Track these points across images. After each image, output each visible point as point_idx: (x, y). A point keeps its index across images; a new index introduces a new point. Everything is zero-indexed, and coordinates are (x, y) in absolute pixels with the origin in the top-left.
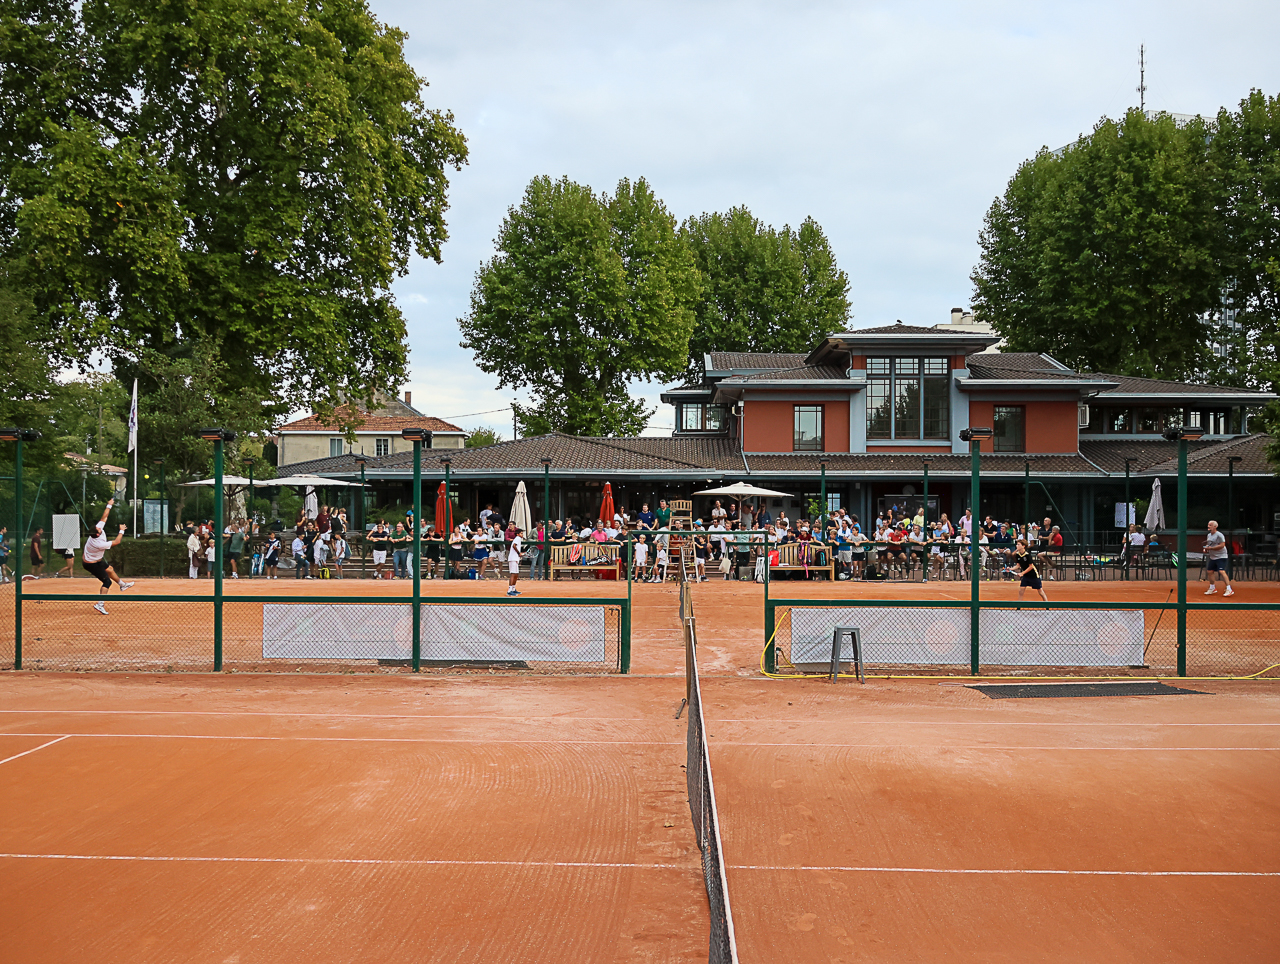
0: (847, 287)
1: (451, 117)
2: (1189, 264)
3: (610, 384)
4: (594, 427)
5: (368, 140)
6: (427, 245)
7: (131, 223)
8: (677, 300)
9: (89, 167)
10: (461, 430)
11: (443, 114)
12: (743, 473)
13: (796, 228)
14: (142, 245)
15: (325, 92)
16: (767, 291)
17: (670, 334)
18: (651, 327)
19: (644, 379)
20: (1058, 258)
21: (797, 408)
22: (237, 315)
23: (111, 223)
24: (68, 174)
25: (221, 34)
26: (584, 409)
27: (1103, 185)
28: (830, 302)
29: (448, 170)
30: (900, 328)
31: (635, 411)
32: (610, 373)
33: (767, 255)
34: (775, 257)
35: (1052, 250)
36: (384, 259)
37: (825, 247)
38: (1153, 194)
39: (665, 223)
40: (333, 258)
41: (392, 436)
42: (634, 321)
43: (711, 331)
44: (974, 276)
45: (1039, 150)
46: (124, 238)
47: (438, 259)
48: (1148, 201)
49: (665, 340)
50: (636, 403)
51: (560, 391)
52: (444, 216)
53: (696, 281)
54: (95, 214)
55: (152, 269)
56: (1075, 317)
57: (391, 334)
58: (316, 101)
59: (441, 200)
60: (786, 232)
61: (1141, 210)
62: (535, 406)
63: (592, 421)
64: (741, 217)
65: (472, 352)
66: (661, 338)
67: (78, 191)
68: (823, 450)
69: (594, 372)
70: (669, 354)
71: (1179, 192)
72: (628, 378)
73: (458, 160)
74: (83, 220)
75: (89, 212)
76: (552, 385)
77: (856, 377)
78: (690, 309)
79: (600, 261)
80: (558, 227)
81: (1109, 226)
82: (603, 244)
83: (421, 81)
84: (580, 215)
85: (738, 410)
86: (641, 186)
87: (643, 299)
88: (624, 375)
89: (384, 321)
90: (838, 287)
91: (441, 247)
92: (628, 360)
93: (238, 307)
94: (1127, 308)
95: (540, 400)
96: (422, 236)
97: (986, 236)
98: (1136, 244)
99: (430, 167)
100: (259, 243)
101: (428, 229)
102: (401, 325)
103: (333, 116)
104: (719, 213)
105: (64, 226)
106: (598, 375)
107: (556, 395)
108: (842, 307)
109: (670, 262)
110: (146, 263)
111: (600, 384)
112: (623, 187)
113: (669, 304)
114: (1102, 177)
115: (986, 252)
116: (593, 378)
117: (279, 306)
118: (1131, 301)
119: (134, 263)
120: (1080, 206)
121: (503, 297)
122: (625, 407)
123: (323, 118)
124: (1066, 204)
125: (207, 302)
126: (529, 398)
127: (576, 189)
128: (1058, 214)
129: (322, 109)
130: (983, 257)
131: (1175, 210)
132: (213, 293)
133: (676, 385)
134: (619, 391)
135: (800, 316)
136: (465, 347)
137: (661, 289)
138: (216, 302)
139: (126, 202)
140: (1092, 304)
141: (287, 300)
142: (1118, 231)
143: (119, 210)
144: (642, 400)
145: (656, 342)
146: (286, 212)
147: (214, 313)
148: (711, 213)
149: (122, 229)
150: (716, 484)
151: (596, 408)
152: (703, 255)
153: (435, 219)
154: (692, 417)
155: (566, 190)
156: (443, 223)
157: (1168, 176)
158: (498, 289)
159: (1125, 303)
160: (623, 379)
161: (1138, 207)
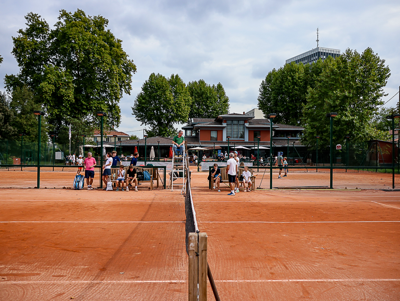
0: (229, 100)
1: (133, 61)
2: (303, 99)
3: (168, 125)
4: (165, 135)
5: (116, 70)
6: (127, 91)
7: (63, 88)
8: (186, 104)
9: (54, 76)
10: (129, 135)
11: (131, 60)
12: (199, 145)
13: (216, 85)
14: (65, 93)
15: (106, 59)
16: (208, 101)
17: (184, 113)
18: (179, 111)
19: (178, 123)
20: (275, 96)
21: (211, 131)
22: (84, 109)
23: (59, 88)
24: (49, 77)
25: (83, 46)
26: (163, 131)
27: (285, 80)
28: (224, 104)
29: (132, 73)
30: (234, 114)
31: (175, 131)
32: (169, 122)
33: (208, 92)
34: (210, 93)
35: (274, 94)
36: (118, 96)
37: (223, 90)
38: (296, 82)
39: (183, 85)
40: (104, 94)
41: (110, 137)
42: (175, 110)
43: (194, 111)
44: (258, 99)
45: (273, 69)
46: (62, 92)
47: (129, 94)
48: (295, 84)
49: (183, 114)
50: (176, 129)
51: (156, 126)
52: (131, 84)
53: (190, 100)
54: (55, 86)
55: (68, 98)
56: (279, 110)
57: (117, 112)
58: (104, 61)
59: (130, 80)
60: (214, 86)
61: (293, 86)
62: (150, 130)
63: (165, 133)
64: (202, 82)
65: (135, 116)
66: (182, 114)
67: (52, 81)
68: (217, 140)
69: (165, 122)
70: (184, 118)
71: (301, 82)
72: (174, 123)
73: (134, 71)
74: (53, 88)
75: (54, 86)
76: (154, 124)
77: (224, 125)
78: (189, 106)
79: (167, 95)
80: (157, 86)
81: (286, 89)
82: (168, 91)
83: (127, 56)
84: (162, 83)
85: (199, 132)
86: (177, 76)
87: (177, 104)
88: (173, 122)
89: (115, 109)
90: (226, 101)
91: (130, 91)
92: (174, 119)
93: (85, 107)
94: (290, 108)
95: (152, 128)
96: (126, 89)
97: (261, 89)
98: (292, 94)
99: (127, 73)
100: (90, 92)
101: (127, 87)
102: (119, 110)
103: (108, 64)
104: (196, 81)
105: (49, 89)
106: (166, 122)
107: (155, 127)
108: (227, 106)
109: (184, 95)
110: (66, 97)
111: (167, 124)
112: (172, 76)
113: (183, 105)
114: (285, 78)
115: (261, 93)
116: (165, 123)
117: (94, 106)
118: (291, 107)
119: (64, 97)
120: (280, 84)
121: (143, 103)
122: (173, 130)
123: (106, 65)
124: (277, 84)
125: (78, 105)
126: (149, 127)
127: (161, 76)
128: (275, 86)
129: (106, 63)
130: (260, 94)
131: (300, 86)
132: (79, 103)
133: (185, 125)
134: (171, 126)
135: (216, 108)
136: (133, 114)
137: (182, 102)
138: (80, 105)
139: (62, 84)
140: (283, 107)
141: (96, 105)
142: (288, 90)
143: (60, 85)
144: (177, 128)
145: (180, 114)
146: (96, 85)
147: (79, 108)
148: (194, 81)
149: (61, 90)
150: (193, 147)
151: (166, 130)
152: (192, 92)
153: (128, 84)
154: (189, 132)
155: (159, 76)
156: (131, 86)
157: (299, 78)
158: (142, 101)
159: (290, 107)
160: (172, 123)
161: (292, 85)
